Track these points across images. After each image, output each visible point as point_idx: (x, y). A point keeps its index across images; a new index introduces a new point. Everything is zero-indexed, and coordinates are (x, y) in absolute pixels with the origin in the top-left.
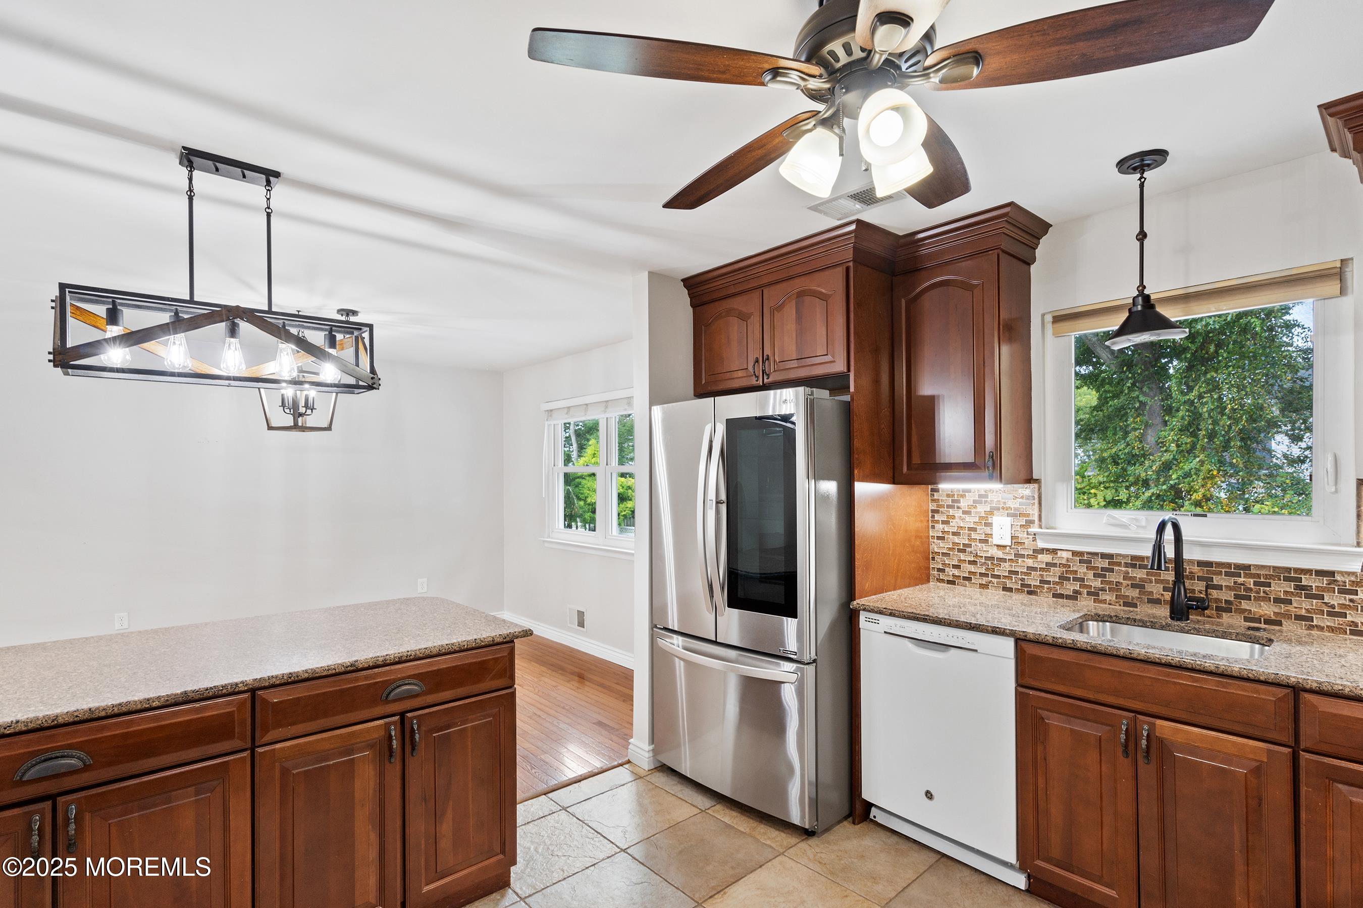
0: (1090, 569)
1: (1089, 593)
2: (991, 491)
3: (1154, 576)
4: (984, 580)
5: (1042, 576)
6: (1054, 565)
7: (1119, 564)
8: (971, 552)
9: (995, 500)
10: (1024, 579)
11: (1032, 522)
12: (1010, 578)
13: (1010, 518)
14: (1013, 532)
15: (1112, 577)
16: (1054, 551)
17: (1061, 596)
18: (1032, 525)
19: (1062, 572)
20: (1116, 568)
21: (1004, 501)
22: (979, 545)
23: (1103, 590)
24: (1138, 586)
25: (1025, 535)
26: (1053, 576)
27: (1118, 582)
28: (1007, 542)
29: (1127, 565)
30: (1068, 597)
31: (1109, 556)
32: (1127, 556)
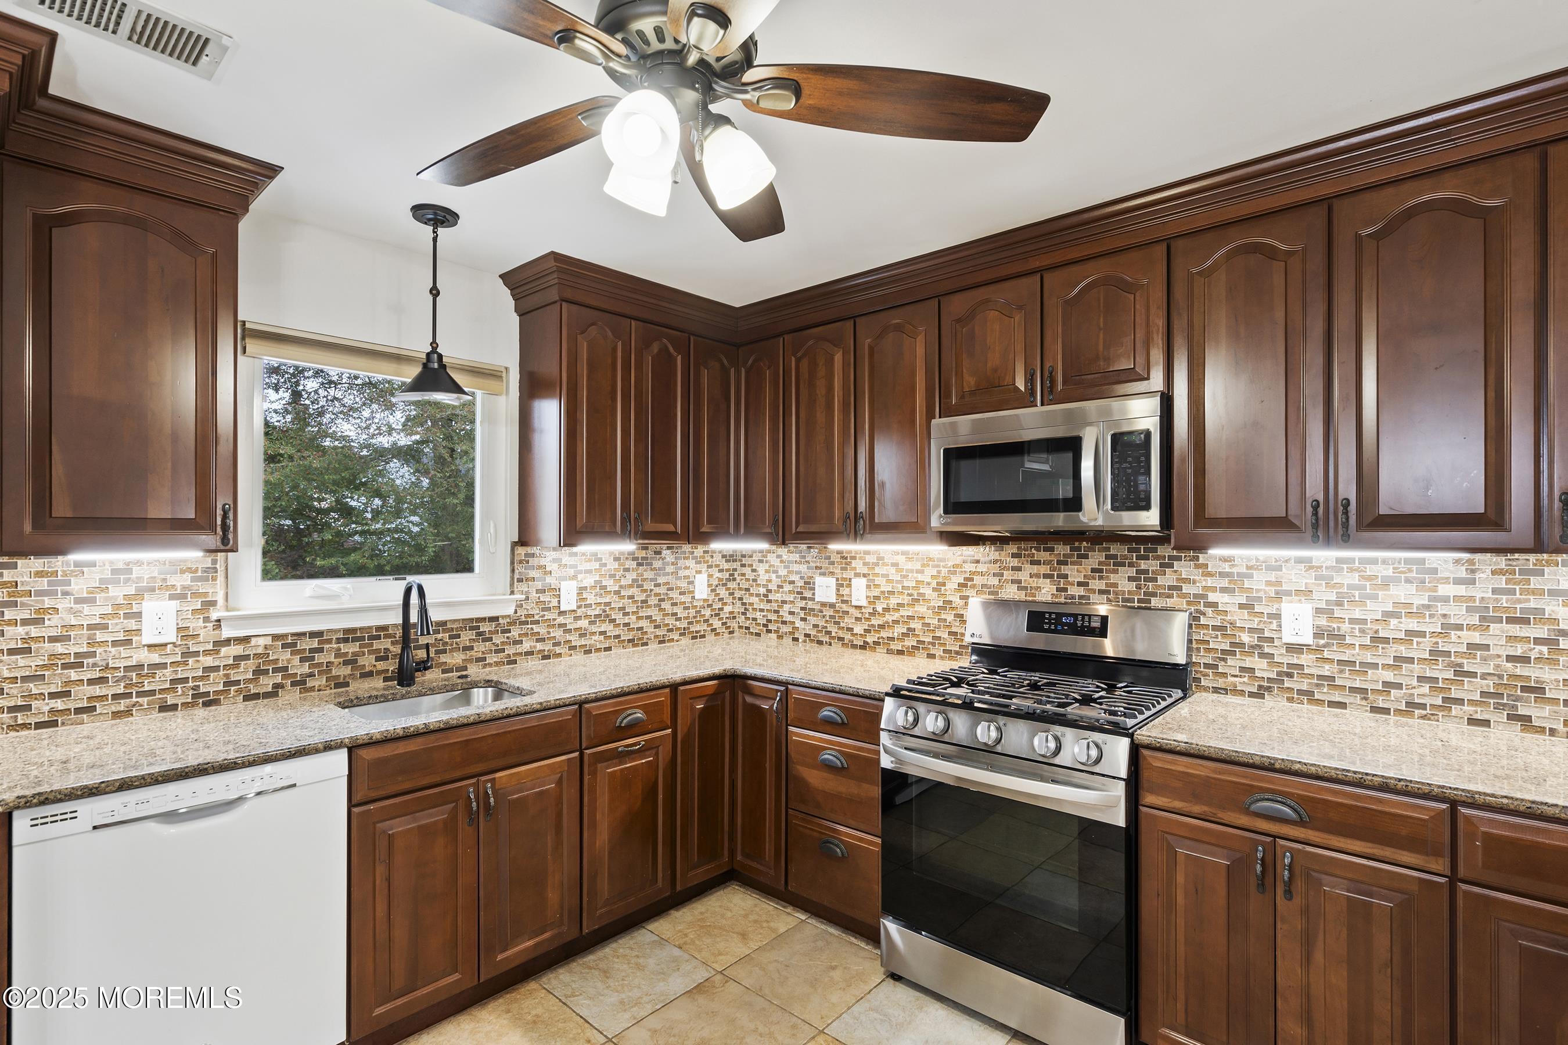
0: (295, 654)
1: (293, 684)
2: (139, 563)
3: (366, 648)
4: (122, 705)
5: (227, 676)
6: (246, 657)
7: (329, 641)
8: (95, 665)
9: (146, 577)
10: (199, 686)
11: (213, 603)
12: (173, 690)
13: (175, 602)
14: (179, 621)
15: (320, 658)
16: (246, 639)
17: (256, 696)
18: (212, 608)
19: (257, 665)
20: (326, 646)
21: (163, 576)
22: (113, 649)
23: (311, 675)
24: (351, 662)
25: (201, 623)
26: (244, 672)
27: (329, 662)
28: (171, 636)
29: (338, 641)
30: (267, 695)
31: (317, 634)
32: (339, 630)
